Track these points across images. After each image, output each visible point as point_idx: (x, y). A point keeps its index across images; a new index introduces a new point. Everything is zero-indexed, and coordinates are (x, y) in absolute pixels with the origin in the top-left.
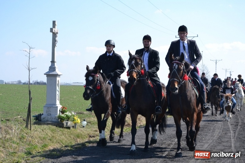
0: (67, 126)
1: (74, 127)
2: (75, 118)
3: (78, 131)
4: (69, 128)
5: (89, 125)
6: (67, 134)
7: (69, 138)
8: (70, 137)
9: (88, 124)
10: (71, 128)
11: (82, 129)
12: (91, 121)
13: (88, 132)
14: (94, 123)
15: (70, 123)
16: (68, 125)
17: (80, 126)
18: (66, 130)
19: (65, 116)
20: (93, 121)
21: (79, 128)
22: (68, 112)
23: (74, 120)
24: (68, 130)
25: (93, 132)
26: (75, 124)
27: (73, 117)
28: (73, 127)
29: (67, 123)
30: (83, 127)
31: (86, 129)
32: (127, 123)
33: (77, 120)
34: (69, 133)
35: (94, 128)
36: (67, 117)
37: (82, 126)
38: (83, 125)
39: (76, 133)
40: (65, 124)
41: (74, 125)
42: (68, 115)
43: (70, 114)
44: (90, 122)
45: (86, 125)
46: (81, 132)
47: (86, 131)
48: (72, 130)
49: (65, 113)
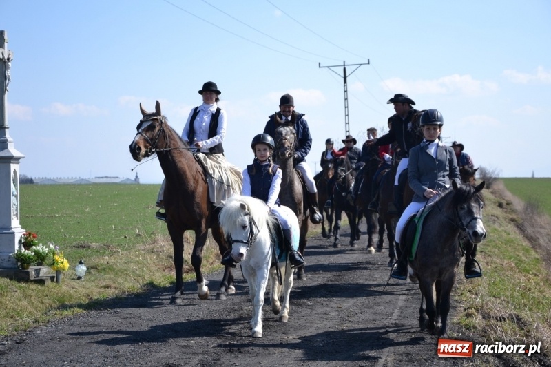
0: (37, 277)
1: (55, 279)
2: (57, 257)
3: (64, 288)
4: (41, 282)
5: (93, 273)
6: (36, 296)
7: (40, 305)
8: (43, 303)
9: (92, 271)
10: (48, 282)
11: (75, 284)
12: (98, 265)
13: (88, 291)
14: (104, 269)
15: (45, 271)
16: (40, 275)
17: (71, 276)
18: (33, 286)
19: (33, 253)
20: (102, 265)
21: (68, 281)
22: (41, 244)
23: (53, 263)
24: (39, 287)
25: (98, 290)
26: (57, 271)
27: (51, 255)
28: (52, 279)
29: (38, 271)
30: (79, 278)
31: (84, 283)
32: (187, 267)
33: (62, 263)
34: (40, 295)
35: (104, 280)
36: (38, 257)
37: (76, 277)
38: (78, 274)
39: (57, 294)
40: (34, 273)
41: (55, 275)
42: (41, 251)
43: (47, 249)
44: (95, 268)
45: (84, 274)
46: (72, 291)
47: (84, 287)
48: (48, 287)
49: (34, 247)
